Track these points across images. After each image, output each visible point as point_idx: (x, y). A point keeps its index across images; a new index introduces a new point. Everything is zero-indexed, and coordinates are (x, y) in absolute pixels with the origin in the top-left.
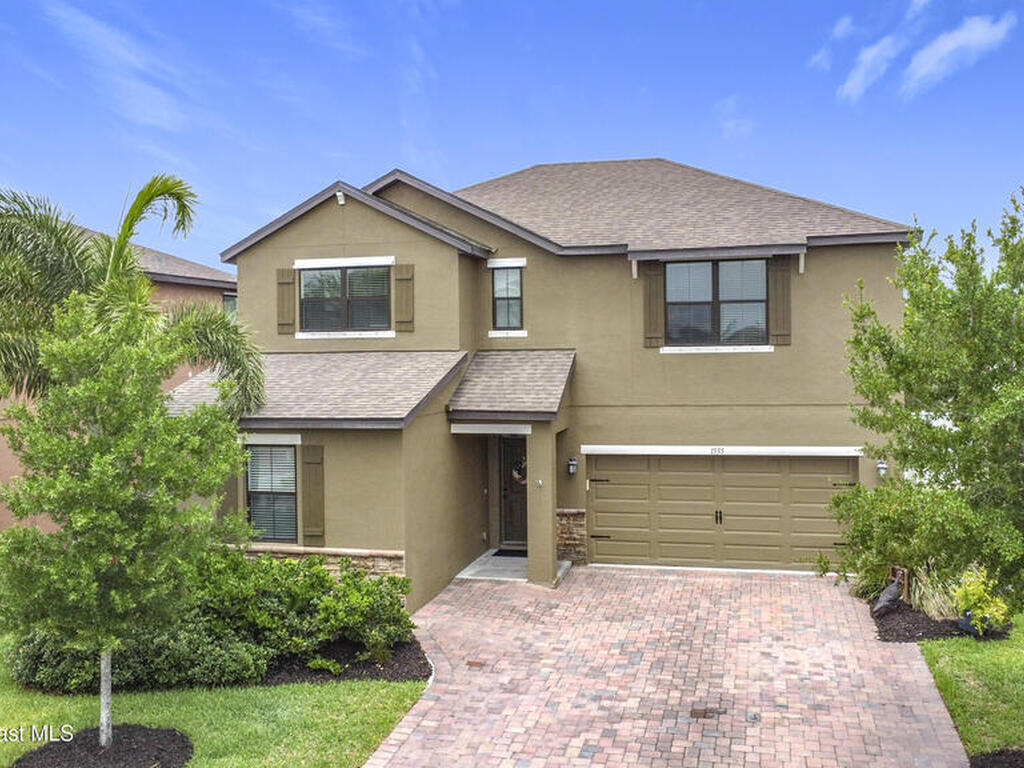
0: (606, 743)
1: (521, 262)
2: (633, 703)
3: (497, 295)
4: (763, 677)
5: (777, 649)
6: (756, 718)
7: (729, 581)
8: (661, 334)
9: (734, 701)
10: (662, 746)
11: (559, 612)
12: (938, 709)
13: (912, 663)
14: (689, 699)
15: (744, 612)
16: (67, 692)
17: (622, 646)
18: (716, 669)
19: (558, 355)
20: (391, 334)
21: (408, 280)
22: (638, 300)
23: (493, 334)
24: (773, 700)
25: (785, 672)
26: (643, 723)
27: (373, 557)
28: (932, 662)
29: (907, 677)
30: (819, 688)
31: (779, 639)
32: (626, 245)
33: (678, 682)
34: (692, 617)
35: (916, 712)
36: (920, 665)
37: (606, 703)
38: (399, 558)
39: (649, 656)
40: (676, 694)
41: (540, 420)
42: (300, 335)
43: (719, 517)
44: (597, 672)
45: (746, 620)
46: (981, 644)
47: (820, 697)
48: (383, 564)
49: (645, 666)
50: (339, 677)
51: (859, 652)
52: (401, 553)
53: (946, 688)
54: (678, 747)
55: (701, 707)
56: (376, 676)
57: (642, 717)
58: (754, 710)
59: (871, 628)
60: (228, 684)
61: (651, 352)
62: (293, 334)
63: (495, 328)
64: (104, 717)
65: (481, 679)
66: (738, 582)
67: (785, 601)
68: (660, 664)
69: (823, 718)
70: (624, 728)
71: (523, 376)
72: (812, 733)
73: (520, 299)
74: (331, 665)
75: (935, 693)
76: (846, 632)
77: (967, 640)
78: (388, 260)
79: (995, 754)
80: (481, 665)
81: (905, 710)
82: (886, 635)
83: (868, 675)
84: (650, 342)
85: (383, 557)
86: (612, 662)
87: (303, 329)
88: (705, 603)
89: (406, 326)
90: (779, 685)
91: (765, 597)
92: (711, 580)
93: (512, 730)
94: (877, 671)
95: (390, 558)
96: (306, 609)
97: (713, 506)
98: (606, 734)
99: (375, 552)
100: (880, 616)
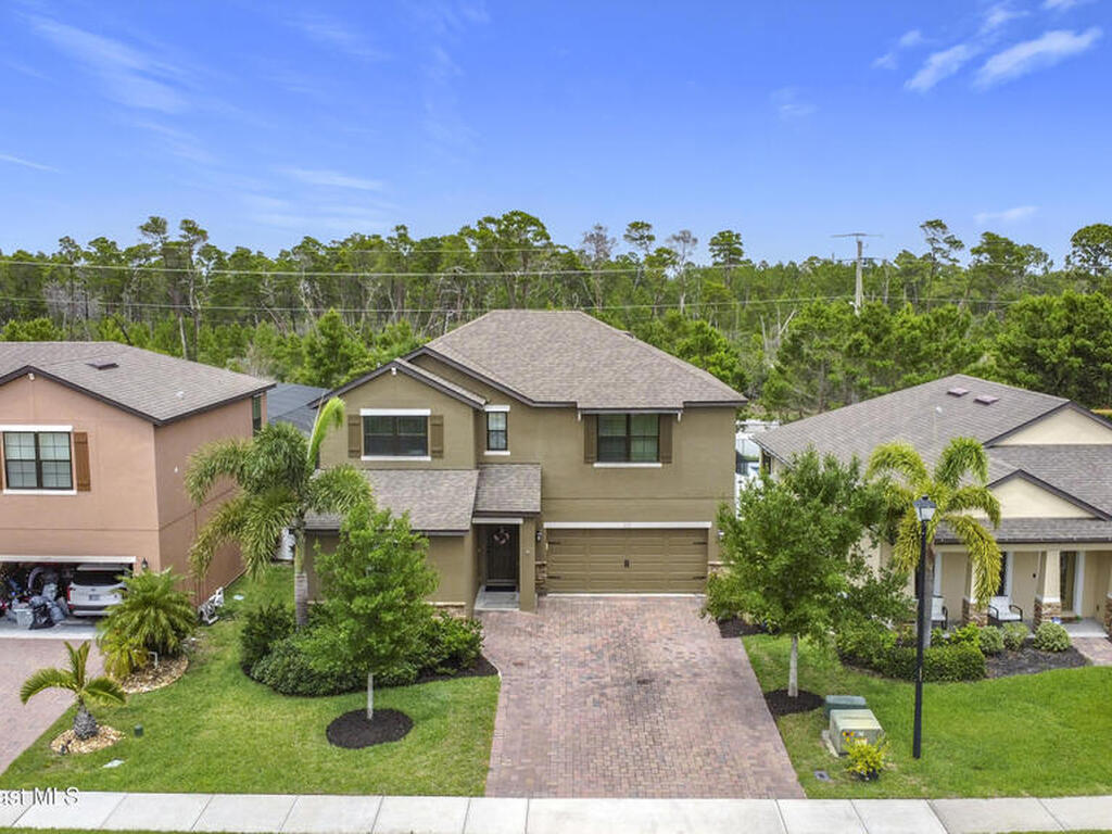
0: (603, 699)
1: (507, 408)
2: (608, 679)
3: (490, 428)
4: (667, 661)
5: (671, 645)
6: (669, 683)
7: (634, 603)
8: (594, 455)
9: (656, 674)
10: (629, 698)
11: (546, 629)
12: (751, 673)
13: (737, 648)
14: (634, 675)
15: (648, 624)
16: (318, 696)
17: (590, 648)
18: (643, 659)
19: (530, 467)
20: (428, 459)
21: (439, 426)
22: (581, 435)
23: (487, 453)
24: (674, 673)
25: (677, 658)
26: (616, 689)
27: (446, 606)
28: (747, 649)
29: (736, 657)
30: (695, 665)
31: (670, 639)
32: (575, 403)
33: (626, 667)
34: (621, 628)
35: (742, 674)
36: (742, 650)
37: (595, 680)
38: (462, 607)
39: (607, 654)
40: (627, 673)
41: (528, 516)
42: (364, 458)
43: (627, 564)
44: (583, 664)
45: (651, 629)
46: (771, 637)
47: (696, 670)
48: (452, 610)
49: (605, 659)
50: (454, 676)
51: (713, 645)
52: (463, 603)
53: (755, 662)
54: (636, 698)
55: (641, 679)
56: (473, 675)
57: (615, 685)
58: (666, 679)
59: (716, 629)
60: (403, 685)
61: (589, 466)
62: (359, 457)
63: (488, 449)
64: (370, 706)
65: (525, 672)
66: (641, 604)
67: (669, 616)
68: (613, 658)
69: (699, 680)
70: (608, 691)
71: (513, 484)
72: (695, 687)
73: (506, 431)
74: (449, 670)
75: (749, 665)
76: (704, 633)
77: (765, 635)
78: (426, 412)
79: (775, 692)
80: (521, 664)
81: (735, 674)
82: (725, 634)
83: (718, 659)
84: (588, 460)
85: (452, 606)
86: (588, 658)
87: (366, 454)
88: (626, 619)
89: (438, 454)
90: (676, 665)
91: (657, 613)
92: (623, 603)
93: (556, 696)
94: (721, 654)
95: (456, 607)
96: (434, 642)
97: (623, 557)
98: (602, 695)
99: (447, 603)
100: (722, 623)
